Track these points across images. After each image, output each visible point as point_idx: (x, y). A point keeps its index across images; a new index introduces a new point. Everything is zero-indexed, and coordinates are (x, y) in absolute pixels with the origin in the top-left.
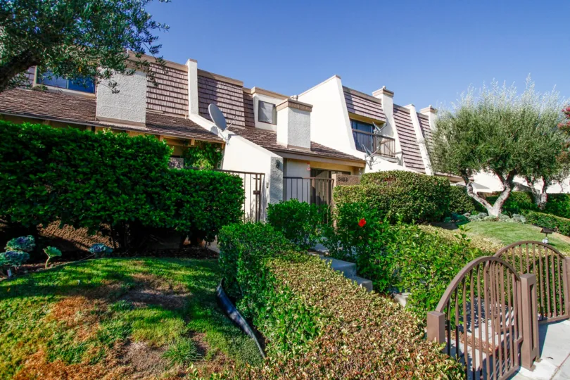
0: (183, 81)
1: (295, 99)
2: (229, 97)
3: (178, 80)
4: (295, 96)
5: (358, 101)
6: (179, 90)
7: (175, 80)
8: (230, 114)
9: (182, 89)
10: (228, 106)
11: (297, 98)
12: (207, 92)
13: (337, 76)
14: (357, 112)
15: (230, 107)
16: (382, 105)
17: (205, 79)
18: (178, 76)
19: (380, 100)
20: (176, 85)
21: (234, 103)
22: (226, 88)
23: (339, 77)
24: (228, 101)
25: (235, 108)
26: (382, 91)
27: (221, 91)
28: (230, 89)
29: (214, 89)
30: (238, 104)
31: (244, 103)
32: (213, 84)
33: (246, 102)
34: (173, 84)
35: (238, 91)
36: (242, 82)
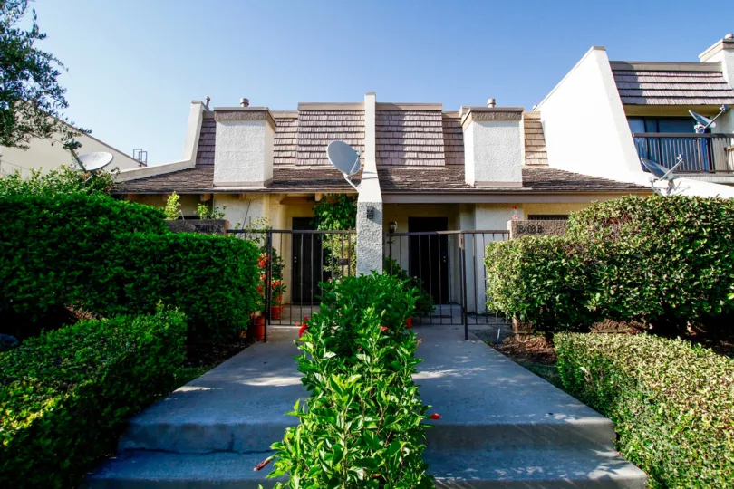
0: (359, 123)
1: (490, 106)
2: (420, 129)
3: (353, 123)
4: (490, 101)
5: (654, 79)
6: (353, 136)
7: (349, 123)
8: (422, 152)
9: (358, 132)
10: (418, 142)
11: (494, 104)
12: (390, 129)
13: (596, 48)
14: (649, 101)
15: (422, 142)
16: (725, 74)
17: (388, 113)
18: (354, 118)
19: (719, 63)
20: (351, 129)
21: (428, 135)
22: (416, 118)
23: (602, 48)
24: (420, 135)
25: (430, 142)
26: (722, 46)
27: (409, 124)
28: (422, 118)
29: (400, 123)
30: (435, 136)
31: (444, 133)
32: (398, 118)
33: (447, 131)
34: (347, 129)
35: (434, 118)
36: (441, 105)
